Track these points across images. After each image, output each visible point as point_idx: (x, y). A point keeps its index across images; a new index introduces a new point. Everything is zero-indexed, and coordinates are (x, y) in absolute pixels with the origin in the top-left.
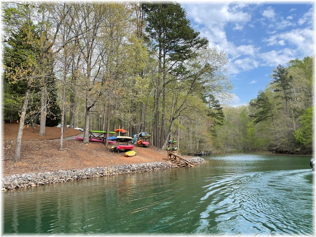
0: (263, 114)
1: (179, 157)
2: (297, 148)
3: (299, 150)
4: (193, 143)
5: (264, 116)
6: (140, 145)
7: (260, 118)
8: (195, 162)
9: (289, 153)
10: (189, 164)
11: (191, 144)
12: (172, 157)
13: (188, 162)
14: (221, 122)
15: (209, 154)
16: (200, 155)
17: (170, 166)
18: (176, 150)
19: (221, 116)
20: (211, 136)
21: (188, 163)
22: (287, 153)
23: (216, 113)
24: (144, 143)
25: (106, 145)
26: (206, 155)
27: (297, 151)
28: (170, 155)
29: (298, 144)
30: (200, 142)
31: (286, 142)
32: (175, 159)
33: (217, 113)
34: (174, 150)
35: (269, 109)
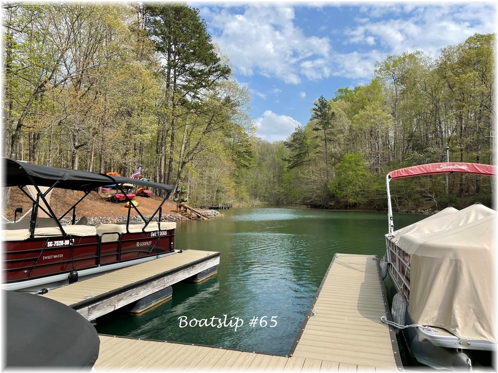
0: (299, 158)
1: (190, 209)
2: (331, 201)
3: (332, 204)
4: (208, 193)
5: (300, 160)
6: (141, 194)
7: (295, 162)
8: (208, 215)
9: (322, 208)
10: (202, 217)
11: (206, 194)
12: (182, 208)
13: (200, 214)
14: (248, 165)
15: (228, 208)
16: (217, 208)
17: (180, 219)
18: (186, 201)
19: (249, 156)
20: (233, 184)
21: (200, 216)
22: (321, 207)
23: (242, 151)
24: (145, 191)
25: (99, 193)
26: (225, 208)
27: (331, 206)
28: (180, 207)
29: (332, 196)
30: (217, 191)
31: (321, 194)
32: (186, 211)
33: (244, 152)
34: (183, 201)
35: (307, 152)
